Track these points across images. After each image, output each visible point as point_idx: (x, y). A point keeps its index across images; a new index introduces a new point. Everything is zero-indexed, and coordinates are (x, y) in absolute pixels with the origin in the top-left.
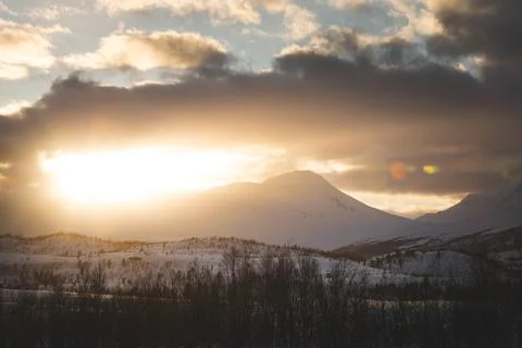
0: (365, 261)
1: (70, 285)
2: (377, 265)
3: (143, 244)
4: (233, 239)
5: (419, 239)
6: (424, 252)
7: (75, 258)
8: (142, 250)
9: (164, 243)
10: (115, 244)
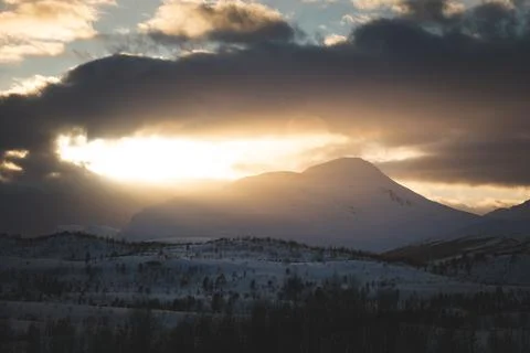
0: (426, 266)
1: (78, 294)
2: (441, 270)
3: (163, 245)
4: (269, 239)
5: (488, 239)
6: (496, 255)
7: (84, 263)
8: (161, 253)
9: (188, 244)
10: (130, 245)
